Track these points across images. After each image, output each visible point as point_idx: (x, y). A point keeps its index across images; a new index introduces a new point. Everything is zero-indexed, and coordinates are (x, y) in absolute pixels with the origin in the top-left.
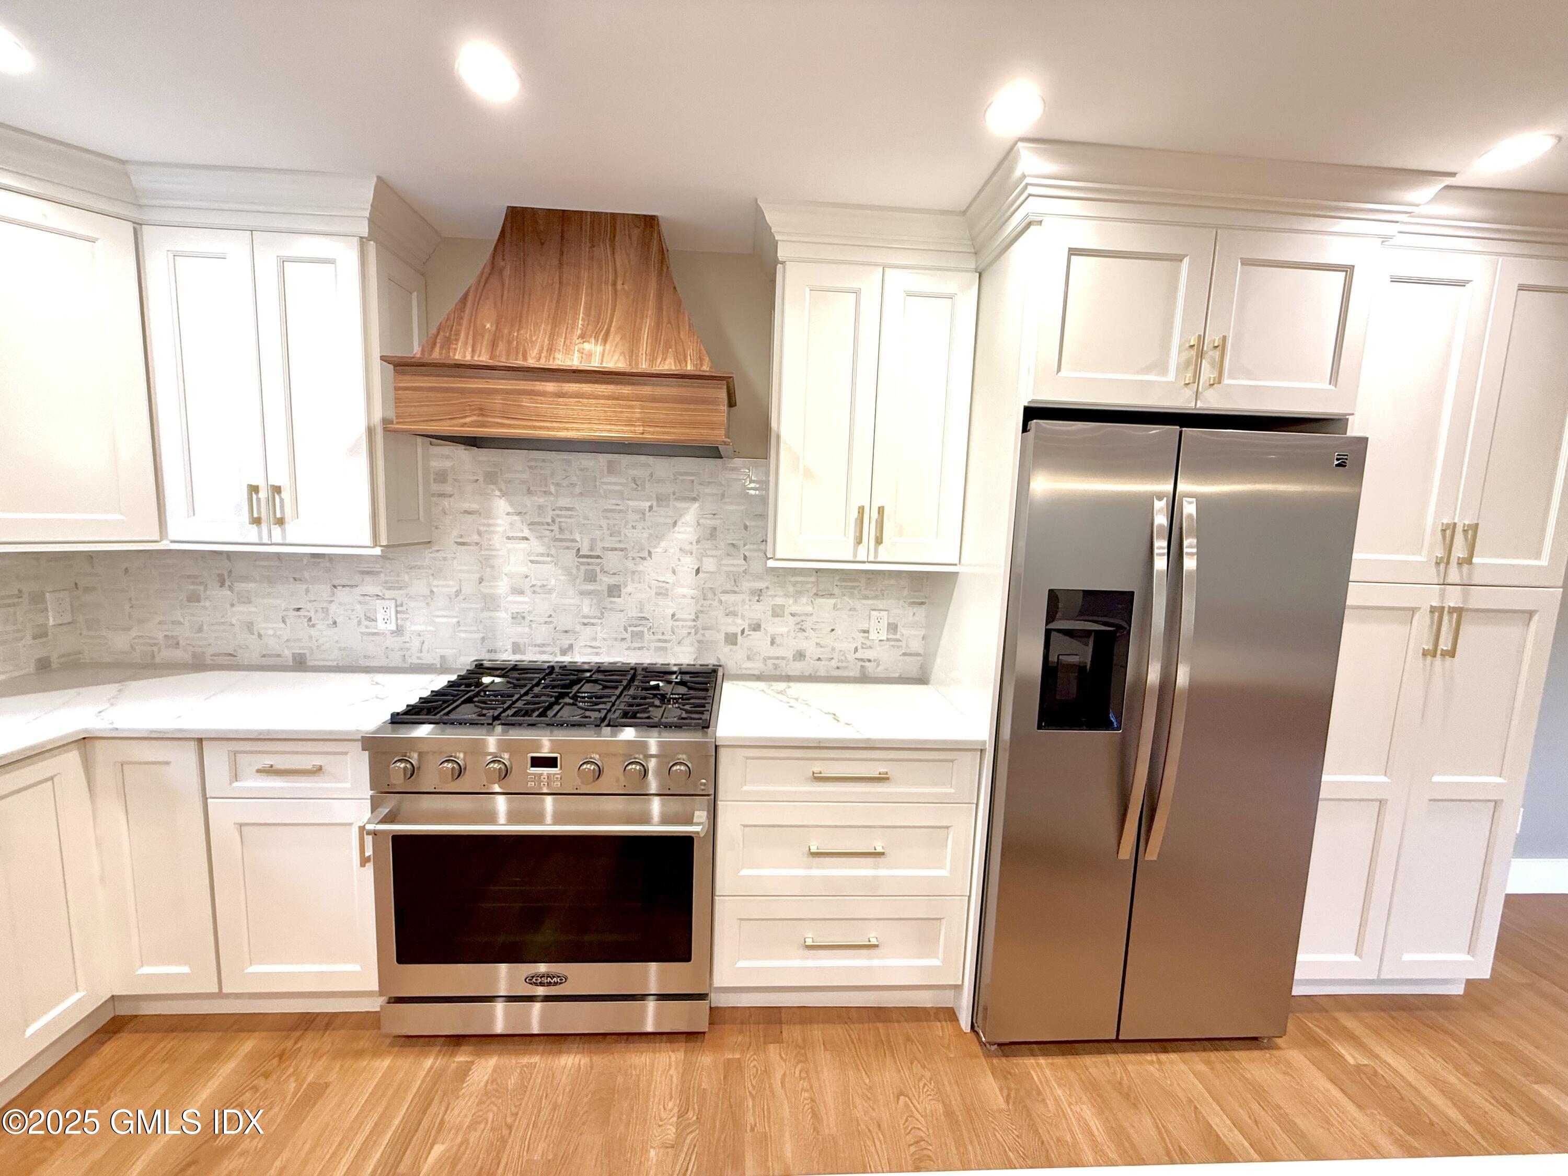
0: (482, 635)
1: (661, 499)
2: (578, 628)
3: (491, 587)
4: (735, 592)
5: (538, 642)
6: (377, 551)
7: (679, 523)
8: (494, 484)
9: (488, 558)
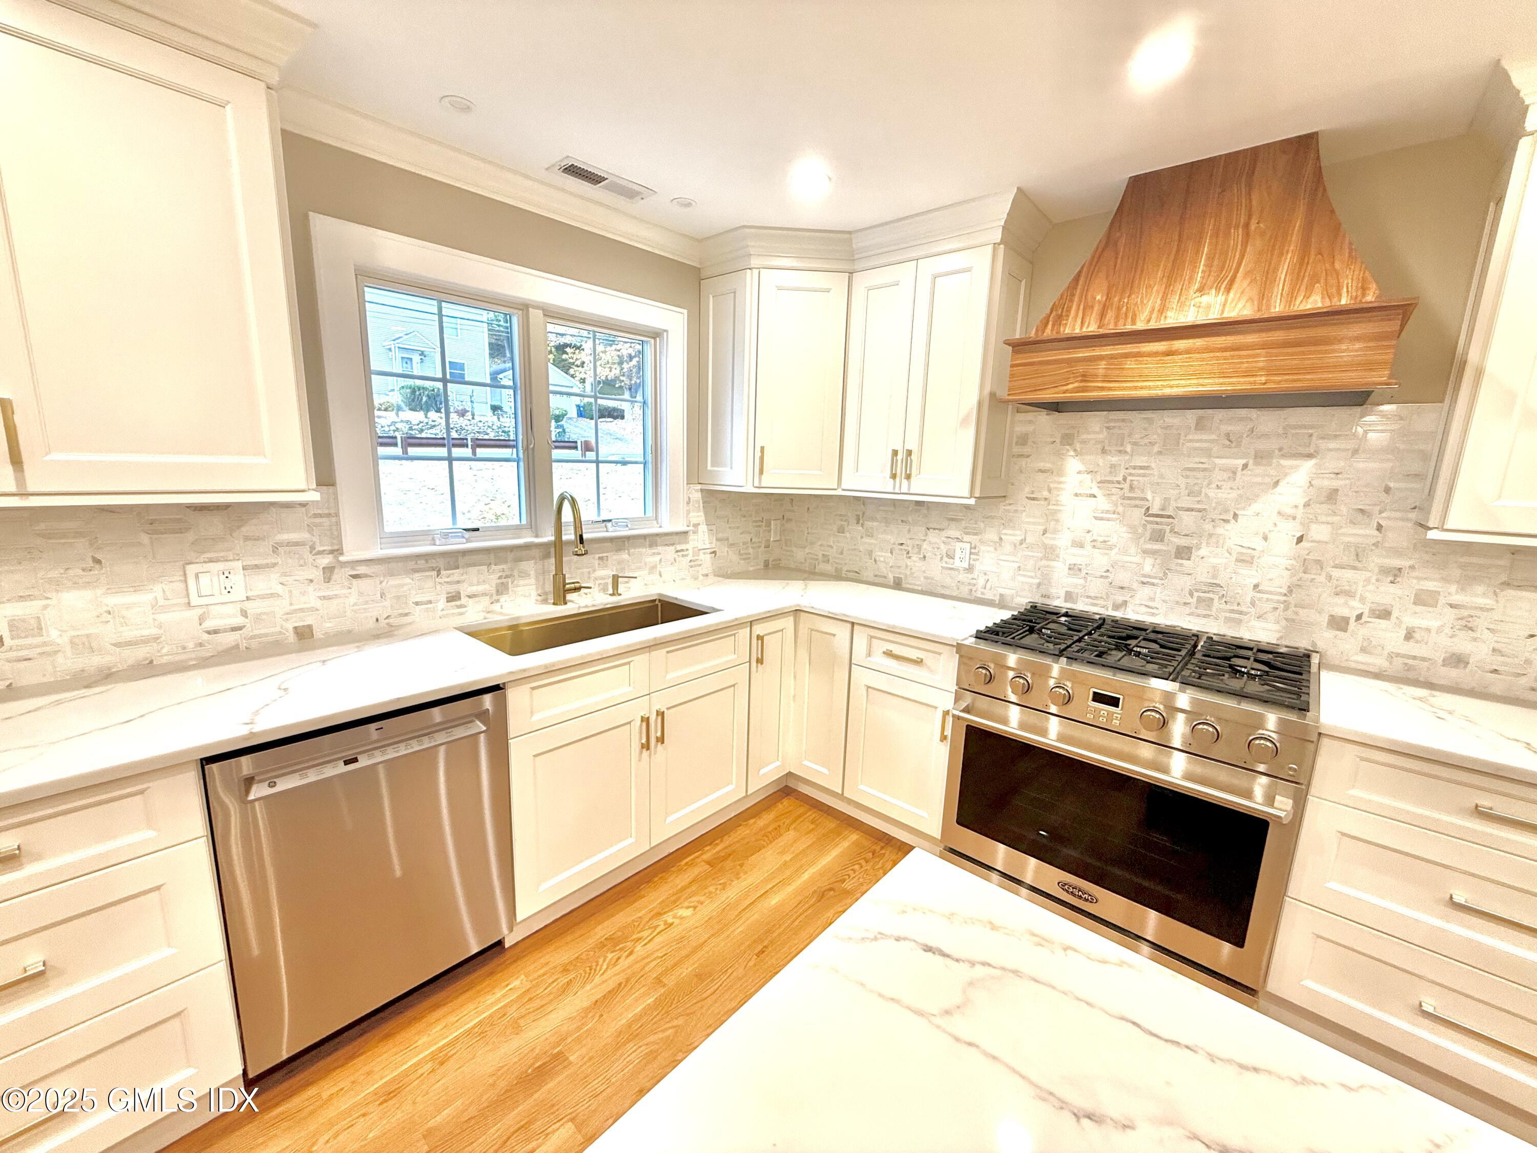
0: (1037, 581)
1: (1261, 457)
2: (1135, 585)
3: (1054, 539)
4: (1354, 568)
5: (1093, 595)
6: (972, 501)
7: (1281, 484)
8: (1070, 445)
9: (1056, 512)
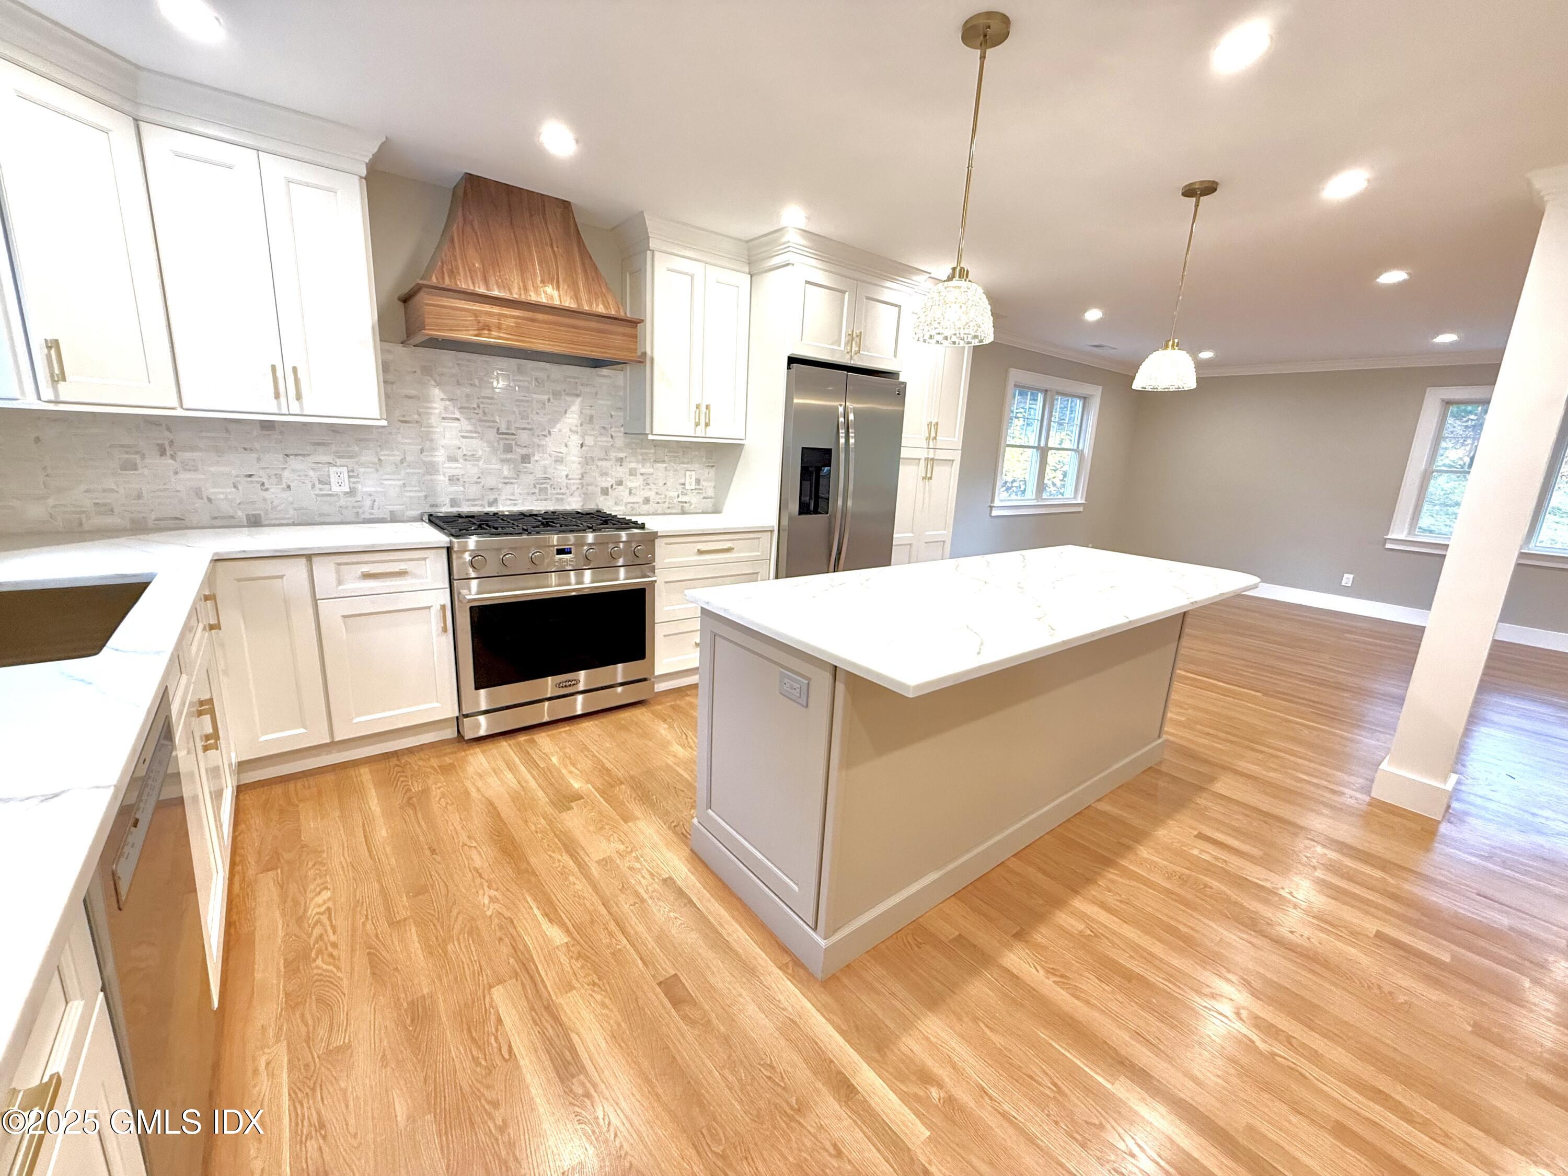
0: (424, 494)
1: (556, 394)
3: (431, 456)
4: (606, 460)
5: (472, 498)
6: (385, 422)
7: (568, 412)
8: (431, 376)
9: (428, 433)
